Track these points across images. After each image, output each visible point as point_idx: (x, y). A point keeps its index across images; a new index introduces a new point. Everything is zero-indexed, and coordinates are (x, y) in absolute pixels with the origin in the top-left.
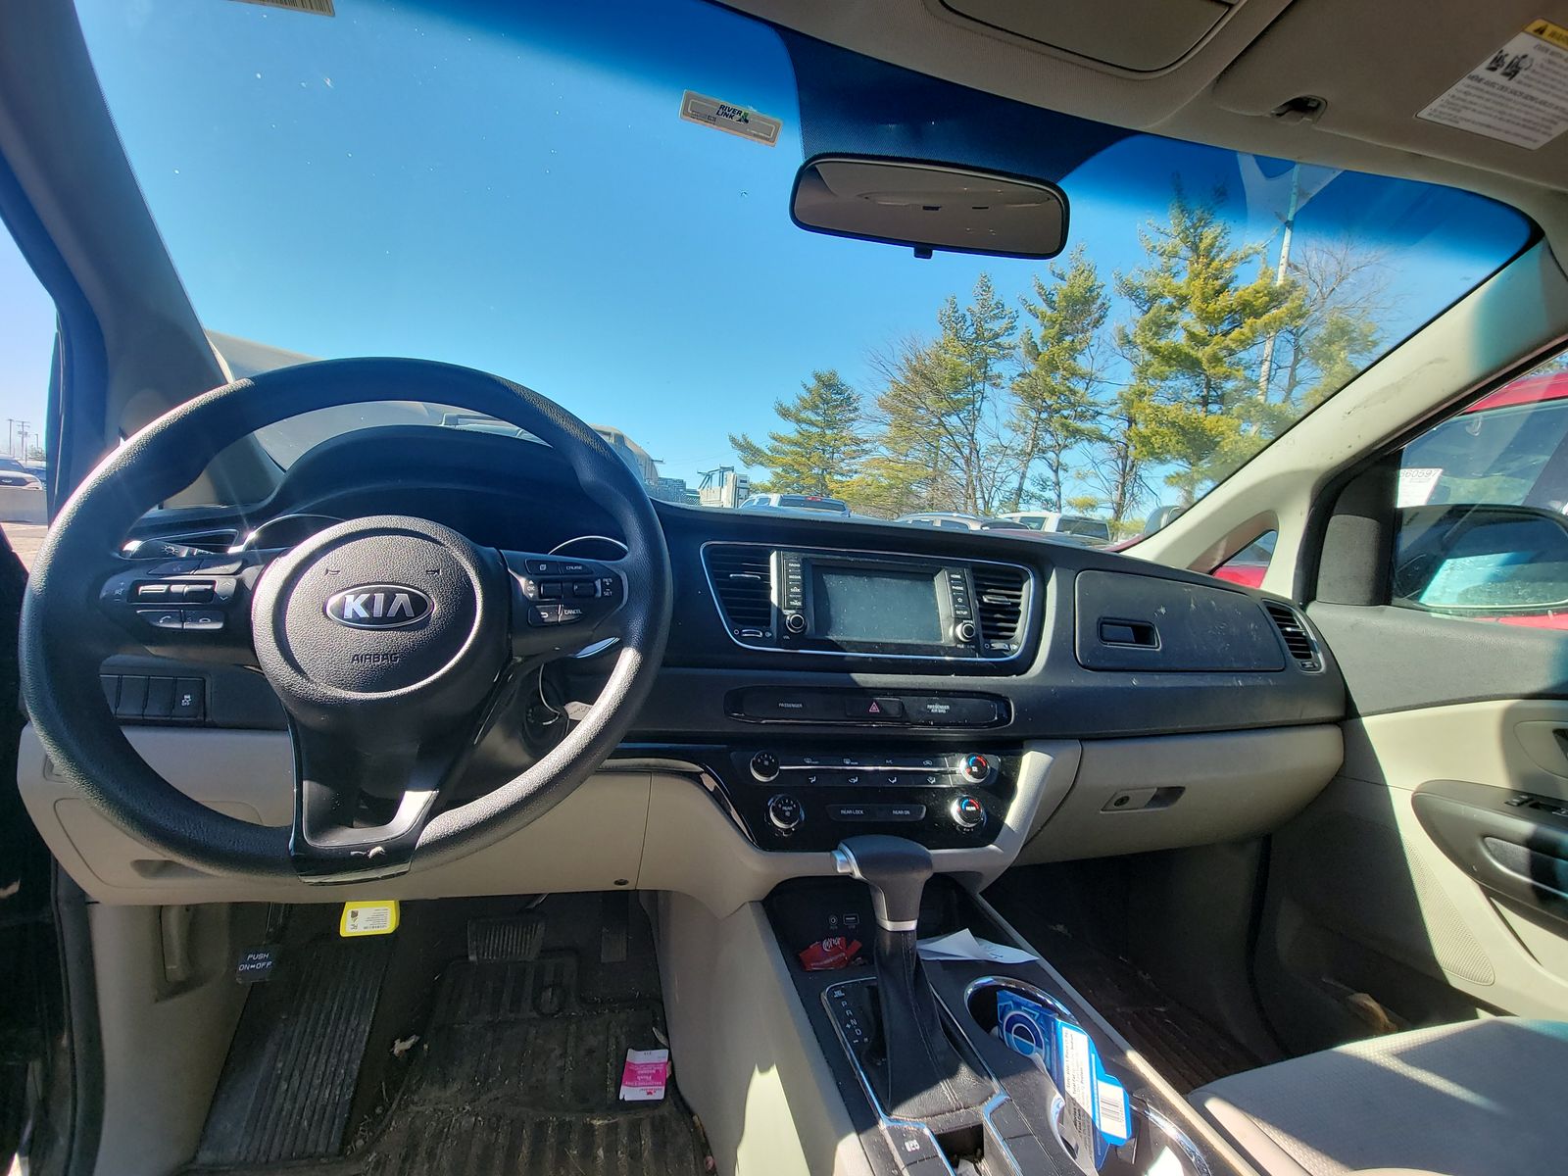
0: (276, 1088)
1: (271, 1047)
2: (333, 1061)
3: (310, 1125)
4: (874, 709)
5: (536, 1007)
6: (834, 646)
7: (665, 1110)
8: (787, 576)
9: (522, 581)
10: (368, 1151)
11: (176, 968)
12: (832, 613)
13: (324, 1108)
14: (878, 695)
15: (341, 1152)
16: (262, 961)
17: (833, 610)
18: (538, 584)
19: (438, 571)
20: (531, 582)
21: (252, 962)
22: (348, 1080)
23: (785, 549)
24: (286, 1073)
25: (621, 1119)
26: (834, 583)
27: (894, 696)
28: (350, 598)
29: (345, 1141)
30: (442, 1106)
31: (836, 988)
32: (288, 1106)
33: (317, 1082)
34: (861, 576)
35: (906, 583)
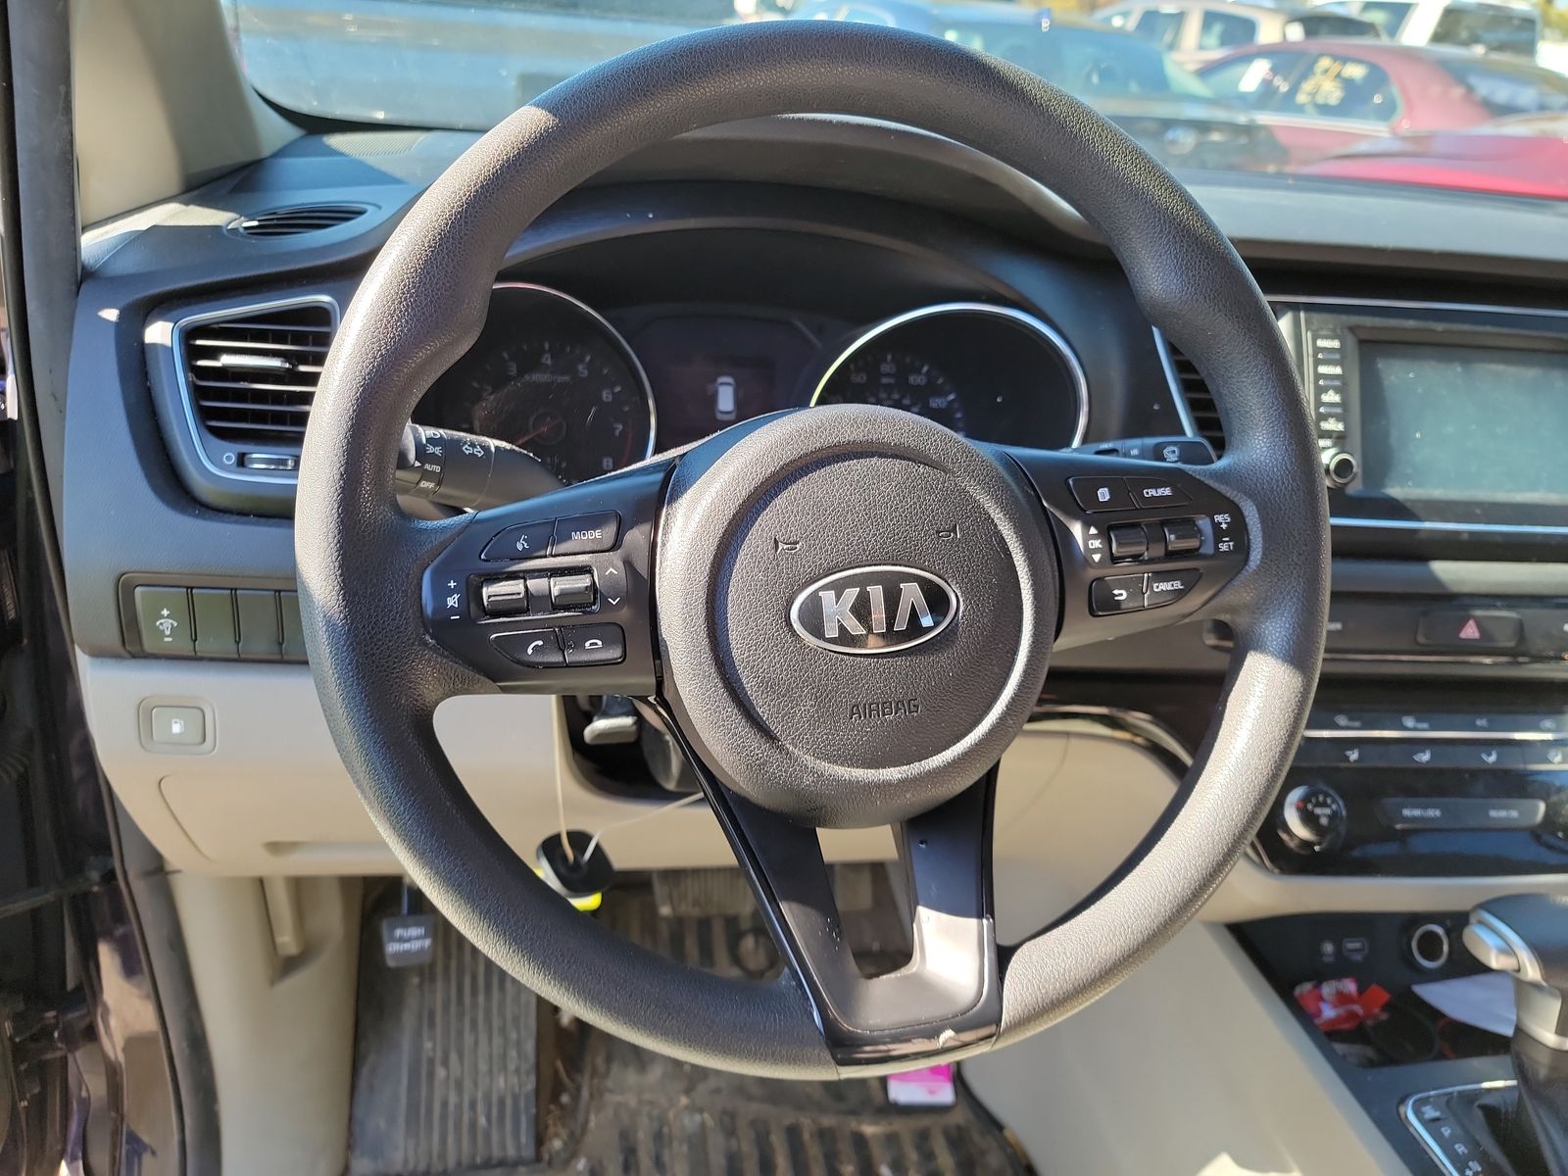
0: (431, 1074)
1: (408, 1019)
2: (497, 1041)
3: (489, 1120)
4: (1470, 632)
5: (736, 959)
6: (1397, 510)
7: (960, 1117)
8: (1315, 368)
9: (1077, 529)
10: (572, 1155)
11: (288, 941)
12: (1393, 441)
13: (502, 1102)
14: (1481, 607)
15: (538, 1159)
16: (418, 938)
17: (1394, 434)
18: (1105, 534)
19: (954, 530)
20: (1093, 531)
21: (402, 940)
22: (525, 1067)
23: (1310, 308)
24: (439, 1055)
25: (899, 1125)
26: (1401, 376)
27: (1510, 607)
28: (828, 597)
29: (540, 1141)
30: (647, 1096)
31: (1424, 1101)
32: (453, 1099)
33: (483, 1067)
34: (1450, 360)
35: (1531, 373)
